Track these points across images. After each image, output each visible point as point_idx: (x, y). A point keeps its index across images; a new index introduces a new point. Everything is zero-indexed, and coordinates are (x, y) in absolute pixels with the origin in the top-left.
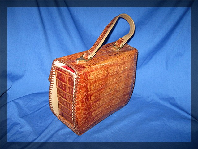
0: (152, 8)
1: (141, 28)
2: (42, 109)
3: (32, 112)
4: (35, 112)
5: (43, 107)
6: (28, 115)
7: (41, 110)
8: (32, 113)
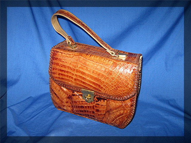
0: (150, 8)
1: (138, 29)
2: (38, 115)
3: (28, 119)
4: (30, 119)
5: (39, 113)
6: (23, 123)
7: (36, 116)
8: (28, 121)
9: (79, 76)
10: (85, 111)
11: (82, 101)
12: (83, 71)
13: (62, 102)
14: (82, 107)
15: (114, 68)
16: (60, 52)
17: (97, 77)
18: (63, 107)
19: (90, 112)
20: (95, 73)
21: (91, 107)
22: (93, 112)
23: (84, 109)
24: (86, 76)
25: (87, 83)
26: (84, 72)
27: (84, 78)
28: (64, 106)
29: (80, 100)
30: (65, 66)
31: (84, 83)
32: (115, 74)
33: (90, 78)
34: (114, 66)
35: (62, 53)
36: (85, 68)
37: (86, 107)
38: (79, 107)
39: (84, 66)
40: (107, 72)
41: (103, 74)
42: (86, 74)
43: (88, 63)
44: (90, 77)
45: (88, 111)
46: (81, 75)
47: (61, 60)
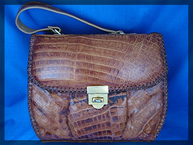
9: (83, 63)
10: (94, 127)
11: (88, 110)
12: (89, 54)
13: (53, 122)
14: (89, 120)
15: (133, 41)
16: (46, 37)
17: (112, 58)
18: (54, 131)
19: (103, 126)
20: (107, 54)
21: (103, 116)
22: (109, 124)
23: (92, 123)
24: (95, 61)
25: (98, 71)
26: (91, 55)
27: (91, 64)
28: (56, 129)
29: (84, 110)
30: (58, 53)
31: (92, 72)
32: (136, 49)
33: (101, 63)
34: (132, 40)
35: (50, 37)
36: (92, 49)
37: (95, 118)
38: (83, 122)
39: (89, 47)
40: (125, 49)
41: (120, 51)
42: (95, 58)
43: (95, 42)
44: (102, 61)
45: (99, 125)
46: (86, 61)
47: (50, 46)
